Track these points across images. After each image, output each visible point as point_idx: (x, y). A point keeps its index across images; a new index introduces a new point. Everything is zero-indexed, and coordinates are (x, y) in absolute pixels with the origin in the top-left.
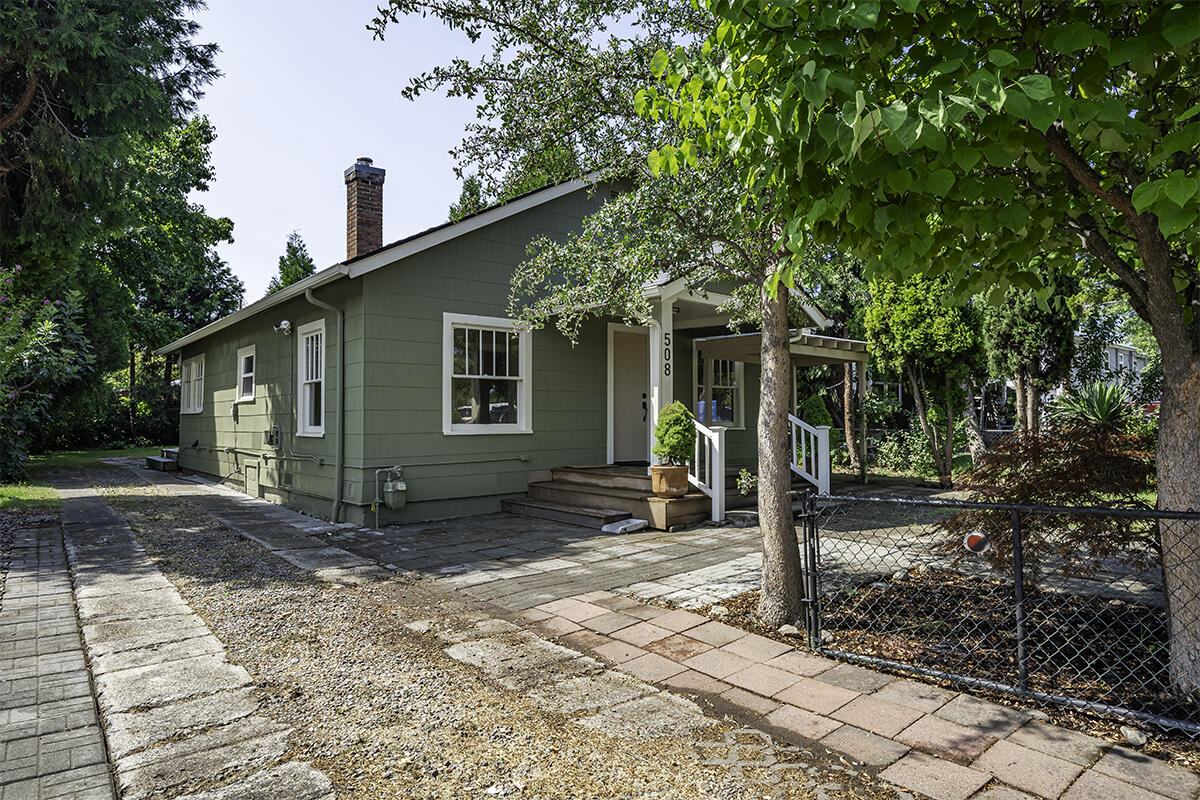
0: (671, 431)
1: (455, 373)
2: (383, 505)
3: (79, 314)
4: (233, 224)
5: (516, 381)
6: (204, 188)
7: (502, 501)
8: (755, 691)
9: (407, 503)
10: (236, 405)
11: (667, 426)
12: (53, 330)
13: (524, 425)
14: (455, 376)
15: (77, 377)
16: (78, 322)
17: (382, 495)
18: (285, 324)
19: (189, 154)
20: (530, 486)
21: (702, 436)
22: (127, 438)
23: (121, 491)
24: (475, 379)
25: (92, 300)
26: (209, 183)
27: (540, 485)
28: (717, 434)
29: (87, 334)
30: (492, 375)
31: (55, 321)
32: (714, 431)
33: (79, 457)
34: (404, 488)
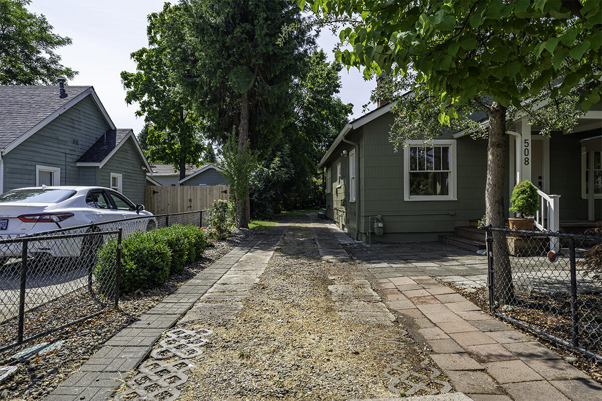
0: (520, 197)
1: (411, 170)
2: (373, 233)
3: (289, 154)
4: (353, 105)
5: (448, 172)
6: (338, 92)
7: (439, 236)
8: (432, 321)
9: (384, 233)
10: (337, 189)
11: (517, 195)
12: (279, 161)
13: (452, 196)
14: (411, 171)
15: (288, 179)
16: (289, 157)
17: (373, 229)
18: (344, 152)
19: (329, 78)
20: (455, 228)
21: (545, 201)
22: (322, 205)
23: (288, 225)
24: (439, 172)
25: (293, 148)
26: (339, 89)
27: (461, 228)
28: (553, 199)
29: (292, 162)
30: (432, 170)
31: (281, 157)
32: (551, 197)
33: (301, 212)
34: (382, 226)
